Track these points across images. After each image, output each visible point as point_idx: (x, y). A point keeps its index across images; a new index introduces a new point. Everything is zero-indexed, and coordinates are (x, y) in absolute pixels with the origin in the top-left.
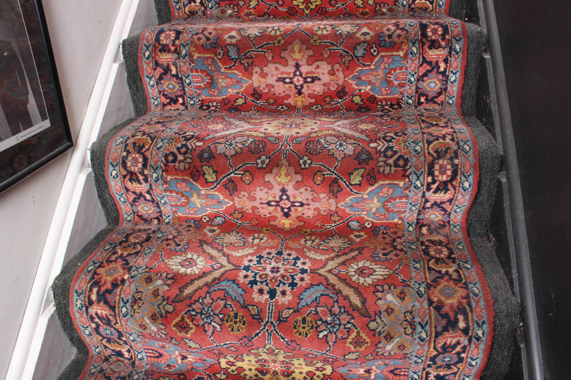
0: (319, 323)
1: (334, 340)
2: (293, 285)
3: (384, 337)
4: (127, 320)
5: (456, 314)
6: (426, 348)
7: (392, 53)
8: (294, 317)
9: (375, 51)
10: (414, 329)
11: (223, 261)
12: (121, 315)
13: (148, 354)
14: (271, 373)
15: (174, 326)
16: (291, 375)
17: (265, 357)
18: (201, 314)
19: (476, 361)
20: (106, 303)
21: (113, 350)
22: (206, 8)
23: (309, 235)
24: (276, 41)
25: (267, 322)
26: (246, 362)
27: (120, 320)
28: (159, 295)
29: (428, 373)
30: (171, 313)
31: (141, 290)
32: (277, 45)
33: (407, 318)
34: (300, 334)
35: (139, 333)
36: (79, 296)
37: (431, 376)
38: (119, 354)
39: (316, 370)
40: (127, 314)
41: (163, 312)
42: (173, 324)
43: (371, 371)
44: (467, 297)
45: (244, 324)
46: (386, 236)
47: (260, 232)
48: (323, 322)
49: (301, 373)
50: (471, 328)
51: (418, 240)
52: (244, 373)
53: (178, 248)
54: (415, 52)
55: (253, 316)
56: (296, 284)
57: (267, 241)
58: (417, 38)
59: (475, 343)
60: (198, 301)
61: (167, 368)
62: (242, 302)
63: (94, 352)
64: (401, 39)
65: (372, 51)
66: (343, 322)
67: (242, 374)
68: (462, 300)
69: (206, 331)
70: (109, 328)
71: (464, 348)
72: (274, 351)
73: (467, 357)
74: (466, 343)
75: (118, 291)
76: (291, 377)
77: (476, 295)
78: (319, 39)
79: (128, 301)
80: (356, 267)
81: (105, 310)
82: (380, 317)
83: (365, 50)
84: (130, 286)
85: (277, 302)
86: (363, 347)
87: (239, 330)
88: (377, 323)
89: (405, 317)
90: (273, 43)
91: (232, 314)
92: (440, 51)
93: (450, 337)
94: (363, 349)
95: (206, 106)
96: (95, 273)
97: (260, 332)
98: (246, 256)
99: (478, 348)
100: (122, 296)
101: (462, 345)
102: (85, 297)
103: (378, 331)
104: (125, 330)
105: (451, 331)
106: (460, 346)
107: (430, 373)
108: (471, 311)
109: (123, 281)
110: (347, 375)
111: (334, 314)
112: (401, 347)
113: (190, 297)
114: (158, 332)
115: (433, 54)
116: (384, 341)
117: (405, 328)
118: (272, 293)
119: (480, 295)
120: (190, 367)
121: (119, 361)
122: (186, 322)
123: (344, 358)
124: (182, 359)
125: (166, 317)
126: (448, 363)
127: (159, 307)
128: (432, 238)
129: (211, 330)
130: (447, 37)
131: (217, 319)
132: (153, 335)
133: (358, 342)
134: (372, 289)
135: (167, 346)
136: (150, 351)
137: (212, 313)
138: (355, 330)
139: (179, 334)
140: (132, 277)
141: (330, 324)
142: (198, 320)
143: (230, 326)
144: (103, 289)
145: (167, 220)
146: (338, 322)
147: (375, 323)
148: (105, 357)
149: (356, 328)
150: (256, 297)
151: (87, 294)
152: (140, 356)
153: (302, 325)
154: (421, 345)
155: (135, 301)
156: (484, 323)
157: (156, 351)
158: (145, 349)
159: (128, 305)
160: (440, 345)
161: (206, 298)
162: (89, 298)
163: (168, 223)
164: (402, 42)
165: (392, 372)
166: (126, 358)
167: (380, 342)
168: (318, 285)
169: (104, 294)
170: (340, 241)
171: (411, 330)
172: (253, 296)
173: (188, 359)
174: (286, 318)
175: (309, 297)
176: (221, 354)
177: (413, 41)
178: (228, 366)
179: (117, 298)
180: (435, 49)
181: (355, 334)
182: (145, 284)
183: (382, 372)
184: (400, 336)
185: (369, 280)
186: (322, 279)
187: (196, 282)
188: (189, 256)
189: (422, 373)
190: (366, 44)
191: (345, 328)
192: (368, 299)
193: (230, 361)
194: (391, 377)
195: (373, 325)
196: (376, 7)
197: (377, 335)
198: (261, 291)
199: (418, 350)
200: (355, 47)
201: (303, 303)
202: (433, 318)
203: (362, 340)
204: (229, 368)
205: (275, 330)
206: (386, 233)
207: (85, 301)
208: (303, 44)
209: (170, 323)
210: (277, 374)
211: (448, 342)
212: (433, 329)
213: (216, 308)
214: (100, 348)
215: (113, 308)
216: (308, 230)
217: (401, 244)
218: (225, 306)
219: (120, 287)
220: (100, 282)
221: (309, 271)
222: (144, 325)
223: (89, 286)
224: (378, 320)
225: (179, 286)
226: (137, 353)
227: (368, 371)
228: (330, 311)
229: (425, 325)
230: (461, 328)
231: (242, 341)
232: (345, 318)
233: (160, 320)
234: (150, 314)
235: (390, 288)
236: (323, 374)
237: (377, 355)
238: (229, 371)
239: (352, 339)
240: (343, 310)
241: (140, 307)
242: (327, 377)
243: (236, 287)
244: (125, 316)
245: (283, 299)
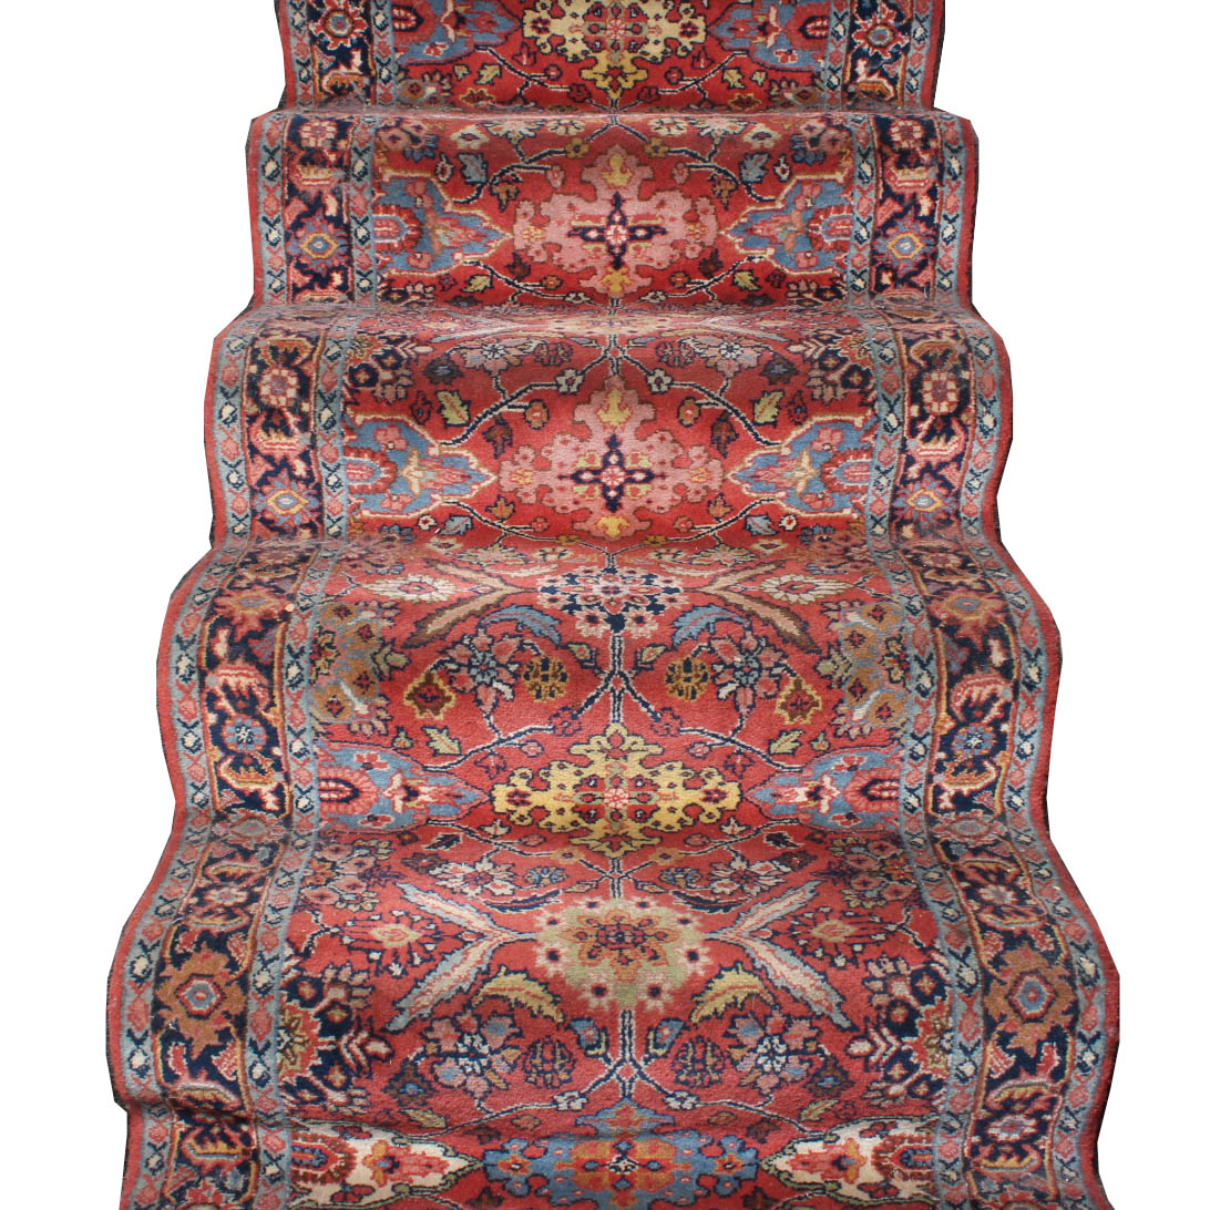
0: (719, 668)
1: (750, 703)
2: (655, 608)
3: (850, 690)
4: (299, 694)
5: (985, 638)
6: (932, 709)
7: (821, 177)
8: (667, 661)
9: (784, 171)
10: (907, 670)
11: (496, 583)
12: (286, 683)
13: (325, 796)
14: (608, 814)
15: (410, 697)
16: (651, 816)
17: (599, 767)
18: (470, 666)
19: (1031, 740)
20: (251, 658)
21: (240, 793)
22: (373, 80)
23: (663, 546)
24: (569, 148)
25: (612, 673)
26: (554, 791)
27: (282, 695)
28: (372, 636)
29: (938, 791)
30: (403, 669)
31: (331, 628)
32: (572, 154)
33: (892, 649)
34: (681, 693)
35: (320, 729)
36: (184, 648)
37: (944, 797)
38: (254, 801)
39: (705, 800)
40: (301, 680)
41: (384, 667)
42: (406, 693)
43: (821, 793)
44: (1005, 610)
45: (564, 679)
46: (827, 544)
47: (553, 545)
48: (726, 667)
49: (672, 810)
50: (1015, 663)
51: (896, 548)
52: (547, 820)
53: (380, 570)
54: (869, 174)
55: (581, 662)
56: (662, 607)
57: (573, 557)
58: (870, 145)
59: (1025, 697)
60: (461, 642)
61: (370, 825)
62: (555, 637)
63: (190, 804)
64: (838, 147)
65: (778, 170)
66: (766, 665)
67: (542, 824)
68: (994, 615)
69: (480, 703)
70: (249, 722)
71: (1006, 707)
72: (623, 742)
73: (1013, 728)
74: (1009, 696)
75: (278, 632)
76: (651, 821)
77: (1022, 607)
78: (664, 144)
79: (302, 651)
80: (777, 583)
81: (248, 676)
82: (838, 651)
83: (762, 168)
84: (304, 623)
85: (628, 635)
86: (808, 715)
87: (552, 695)
88: (834, 662)
89: (888, 648)
90: (565, 152)
91: (536, 661)
92: (919, 172)
93: (978, 684)
94: (807, 721)
95: (399, 292)
96: (214, 605)
97: (598, 694)
98: (541, 576)
99: (1032, 709)
100: (289, 641)
101: (1002, 701)
102: (200, 649)
103: (836, 677)
104: (288, 723)
105: (978, 672)
106: (996, 705)
107: (944, 791)
108: (1014, 631)
109: (286, 616)
110: (771, 807)
111: (747, 650)
112: (883, 711)
113: (441, 636)
114: (369, 715)
115: (904, 178)
116: (849, 698)
117: (889, 670)
118: (617, 622)
119: (1027, 607)
120: (422, 818)
121: (252, 817)
122: (436, 685)
123: (768, 750)
124: (406, 799)
125: (390, 679)
126: (977, 752)
127: (374, 659)
128: (925, 543)
129: (491, 700)
130: (933, 144)
131: (505, 675)
132: (355, 727)
133: (798, 705)
134: (818, 608)
135: (379, 760)
136: (332, 785)
137: (493, 664)
138: (792, 679)
139: (418, 716)
140: (303, 609)
141: (741, 669)
142: (462, 680)
143: (533, 687)
144: (243, 630)
145: (335, 529)
146: (755, 665)
147: (829, 663)
148: (217, 812)
149: (794, 675)
150: (585, 630)
151: (205, 642)
152: (303, 803)
153: (684, 675)
154: (921, 704)
155: (319, 651)
156: (1038, 652)
157: (347, 783)
158: (320, 780)
159: (303, 660)
160: (958, 704)
161: (476, 635)
162: (210, 651)
163: (337, 535)
164: (841, 154)
165: (864, 791)
166: (269, 811)
167: (841, 701)
168: (708, 606)
169: (245, 640)
170: (732, 552)
171: (901, 673)
172: (578, 627)
173: (421, 798)
174: (651, 663)
175: (694, 622)
176: (502, 772)
177: (864, 151)
178: (512, 807)
179: (277, 646)
180: (909, 168)
181: (792, 687)
182: (337, 619)
183: (844, 793)
184: (880, 687)
185: (809, 597)
186: (713, 599)
187: (447, 612)
188: (413, 578)
189: (926, 791)
190: (765, 157)
191: (771, 676)
192: (811, 624)
193: (516, 793)
194: (863, 806)
195: (825, 667)
196: (771, 89)
197: (834, 686)
198: (592, 620)
199: (917, 717)
200: (742, 163)
201: (682, 634)
202: (941, 647)
203: (806, 699)
204: (512, 812)
205: (629, 688)
206: (828, 539)
207: (199, 659)
208: (629, 154)
209: (400, 691)
210: (621, 816)
211: (974, 696)
212: (944, 668)
213: (500, 652)
214: (207, 790)
215: (266, 669)
216: (660, 539)
217: (863, 553)
218: (521, 648)
219: (282, 625)
220: (232, 618)
221: (681, 590)
222: (338, 703)
223: (207, 627)
224: (837, 658)
225: (414, 618)
226: (297, 793)
227: (814, 795)
228: (739, 646)
229: (928, 661)
230: (998, 665)
231: (557, 721)
232: (769, 657)
233: (377, 687)
234: (356, 675)
235: (852, 605)
236: (720, 809)
237: (835, 735)
238: (513, 818)
239: (786, 698)
240: (763, 643)
241: (330, 661)
242: (728, 814)
243: (537, 615)
244: (294, 685)
245: (641, 630)
